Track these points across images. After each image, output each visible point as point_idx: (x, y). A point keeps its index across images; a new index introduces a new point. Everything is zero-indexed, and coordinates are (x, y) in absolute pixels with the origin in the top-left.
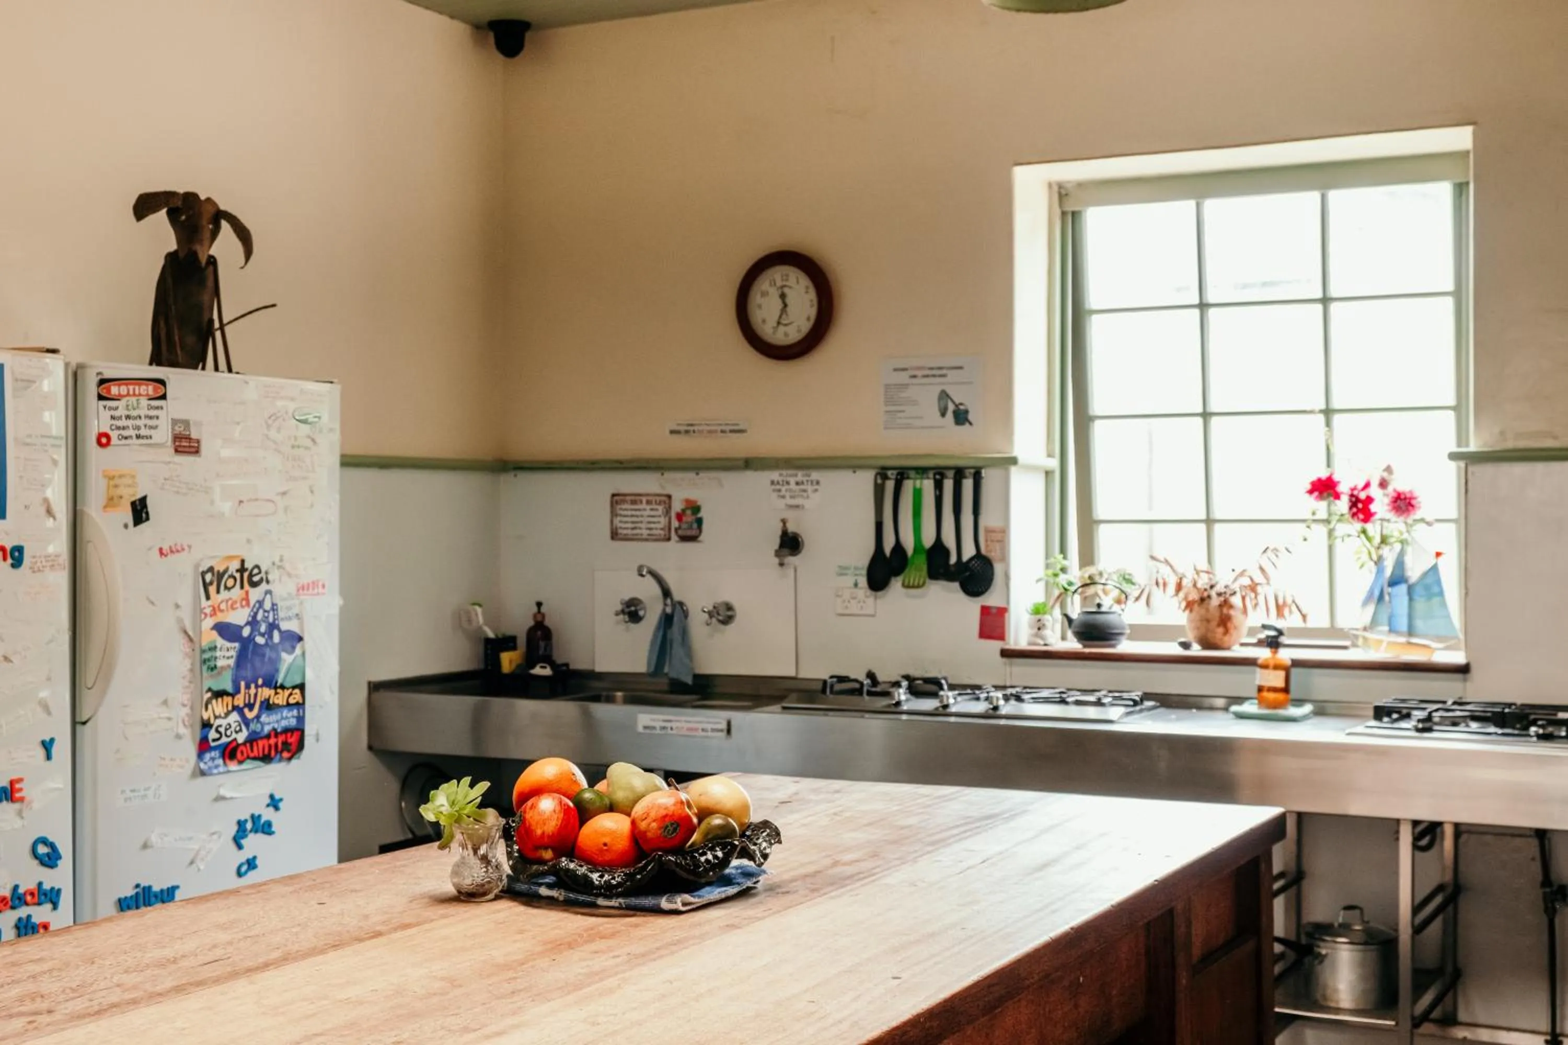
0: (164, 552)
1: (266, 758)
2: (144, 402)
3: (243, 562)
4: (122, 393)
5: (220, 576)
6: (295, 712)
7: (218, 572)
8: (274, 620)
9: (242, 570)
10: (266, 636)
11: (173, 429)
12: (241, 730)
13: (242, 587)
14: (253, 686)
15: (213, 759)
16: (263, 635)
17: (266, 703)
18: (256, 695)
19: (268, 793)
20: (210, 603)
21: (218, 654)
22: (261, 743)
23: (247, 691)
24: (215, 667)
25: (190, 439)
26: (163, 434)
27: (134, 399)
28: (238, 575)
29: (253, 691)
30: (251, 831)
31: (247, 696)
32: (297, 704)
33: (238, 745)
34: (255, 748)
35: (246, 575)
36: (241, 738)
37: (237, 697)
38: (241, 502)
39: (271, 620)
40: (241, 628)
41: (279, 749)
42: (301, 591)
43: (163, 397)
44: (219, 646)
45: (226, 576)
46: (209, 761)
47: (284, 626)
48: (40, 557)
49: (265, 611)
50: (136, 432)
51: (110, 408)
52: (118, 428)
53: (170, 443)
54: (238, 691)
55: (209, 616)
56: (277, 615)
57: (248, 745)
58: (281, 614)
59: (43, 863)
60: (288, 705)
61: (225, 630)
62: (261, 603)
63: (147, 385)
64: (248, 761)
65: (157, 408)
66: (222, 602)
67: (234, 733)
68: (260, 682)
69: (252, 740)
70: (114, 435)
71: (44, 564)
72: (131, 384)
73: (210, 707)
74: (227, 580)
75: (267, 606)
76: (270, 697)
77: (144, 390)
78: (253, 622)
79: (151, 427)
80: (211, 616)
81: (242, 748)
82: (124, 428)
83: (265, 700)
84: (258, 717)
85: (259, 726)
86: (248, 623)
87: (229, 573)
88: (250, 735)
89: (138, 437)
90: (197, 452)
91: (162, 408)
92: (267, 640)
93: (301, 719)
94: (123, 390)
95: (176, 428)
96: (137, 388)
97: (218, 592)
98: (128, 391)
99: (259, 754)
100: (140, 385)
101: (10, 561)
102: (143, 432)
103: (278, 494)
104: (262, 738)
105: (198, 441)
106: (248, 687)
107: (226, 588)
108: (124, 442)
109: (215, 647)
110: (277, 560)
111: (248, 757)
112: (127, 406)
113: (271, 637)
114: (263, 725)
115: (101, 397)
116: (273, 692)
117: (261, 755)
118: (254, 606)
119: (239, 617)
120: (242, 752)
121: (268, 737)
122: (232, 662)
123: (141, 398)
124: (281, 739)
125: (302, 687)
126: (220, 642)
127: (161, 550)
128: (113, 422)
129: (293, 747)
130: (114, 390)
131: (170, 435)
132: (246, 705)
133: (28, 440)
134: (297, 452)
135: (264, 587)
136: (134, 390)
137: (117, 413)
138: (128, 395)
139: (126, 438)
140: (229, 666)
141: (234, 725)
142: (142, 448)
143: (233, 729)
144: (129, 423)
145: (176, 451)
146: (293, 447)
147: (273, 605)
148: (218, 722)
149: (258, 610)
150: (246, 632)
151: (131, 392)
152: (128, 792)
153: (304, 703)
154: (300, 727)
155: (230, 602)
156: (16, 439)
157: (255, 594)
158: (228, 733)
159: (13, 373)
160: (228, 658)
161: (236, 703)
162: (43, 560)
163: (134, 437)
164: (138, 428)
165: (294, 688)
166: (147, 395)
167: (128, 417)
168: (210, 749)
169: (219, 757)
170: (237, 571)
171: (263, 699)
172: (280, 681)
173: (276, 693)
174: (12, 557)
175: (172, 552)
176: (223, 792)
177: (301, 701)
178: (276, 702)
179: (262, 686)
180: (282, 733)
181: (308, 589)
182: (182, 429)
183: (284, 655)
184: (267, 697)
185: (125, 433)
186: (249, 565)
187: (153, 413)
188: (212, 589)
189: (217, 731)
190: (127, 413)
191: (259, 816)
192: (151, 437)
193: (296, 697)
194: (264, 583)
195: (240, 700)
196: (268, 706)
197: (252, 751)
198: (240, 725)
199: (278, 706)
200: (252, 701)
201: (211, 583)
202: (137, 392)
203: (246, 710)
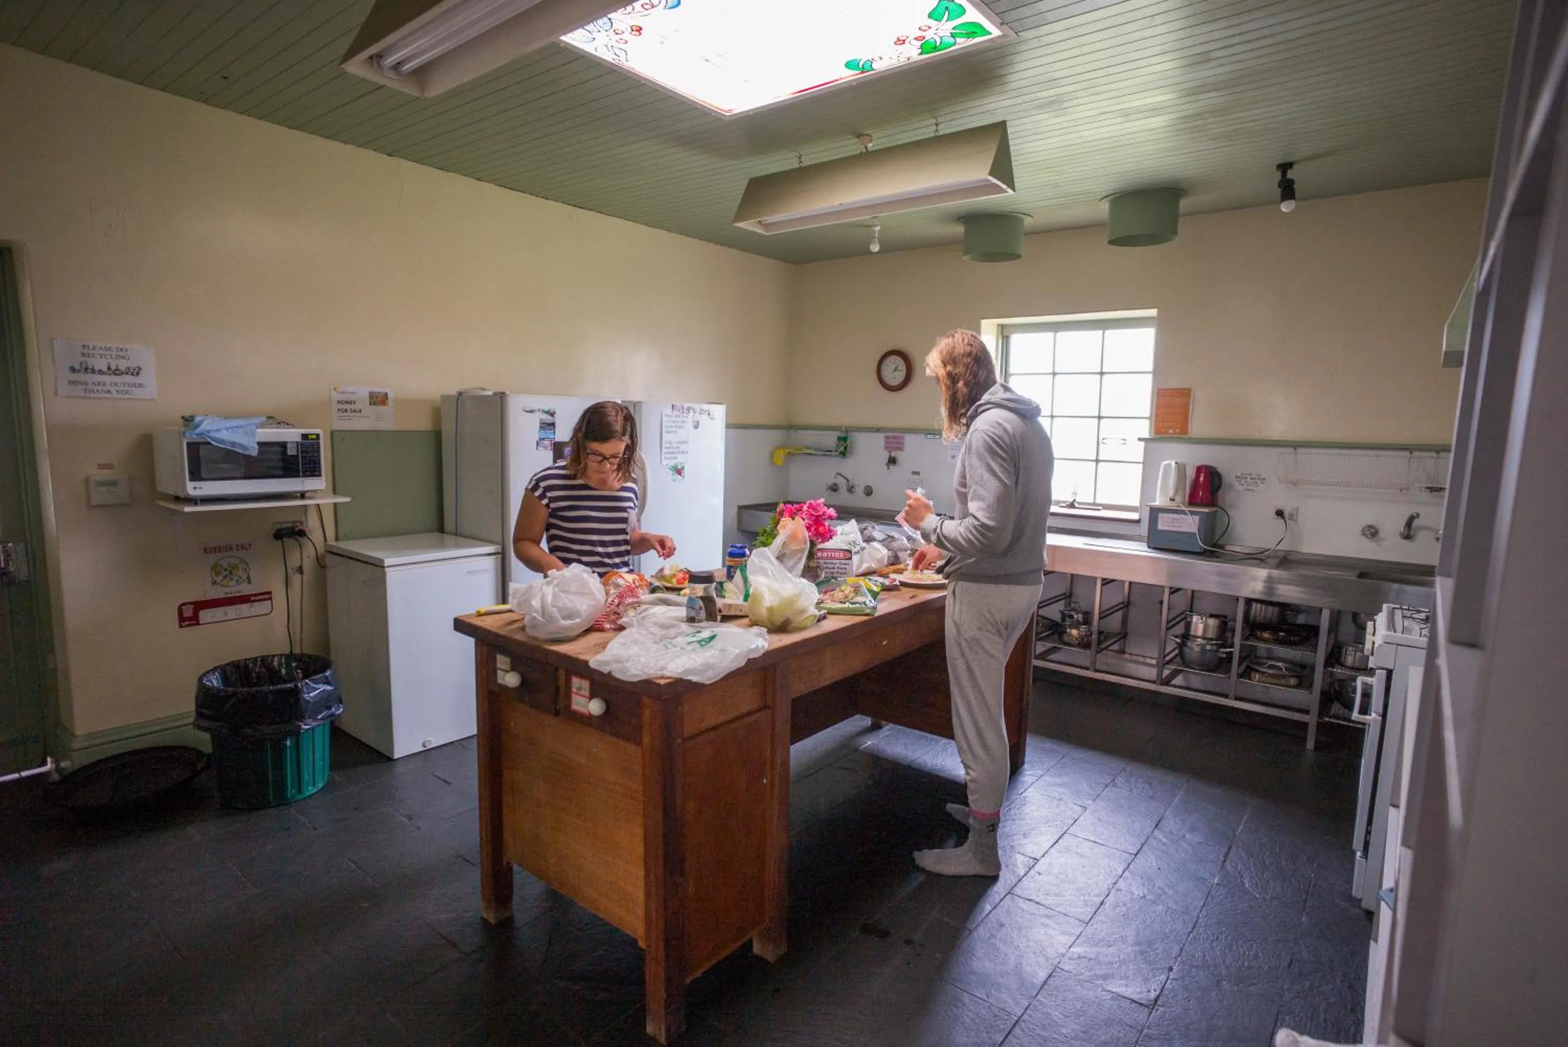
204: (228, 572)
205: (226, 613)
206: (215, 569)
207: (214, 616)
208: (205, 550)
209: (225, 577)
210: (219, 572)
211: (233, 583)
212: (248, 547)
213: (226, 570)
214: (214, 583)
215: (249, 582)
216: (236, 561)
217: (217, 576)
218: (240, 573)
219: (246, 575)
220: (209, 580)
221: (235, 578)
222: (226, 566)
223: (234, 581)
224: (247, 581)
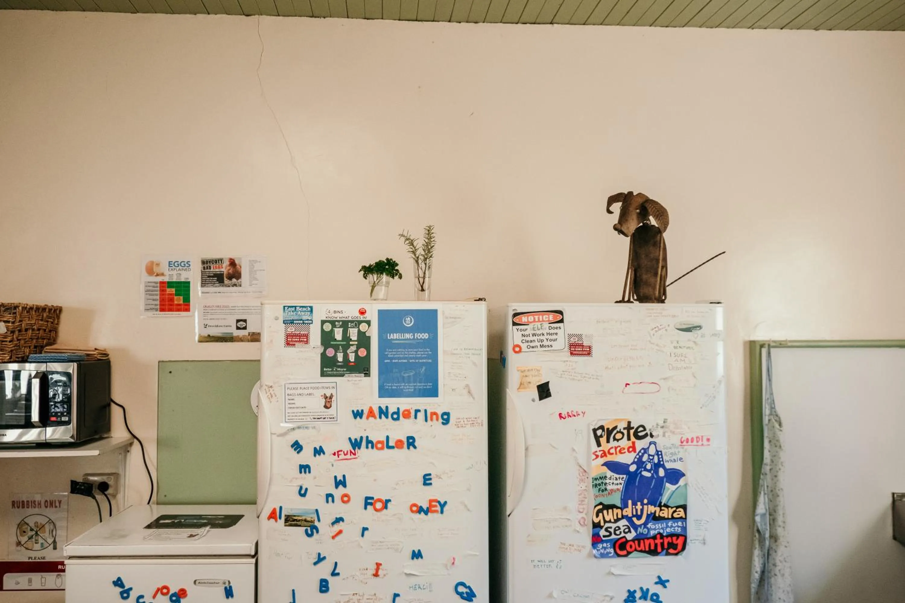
0: (563, 416)
1: (653, 552)
2: (546, 325)
3: (629, 423)
4: (529, 320)
5: (609, 432)
6: (680, 524)
7: (608, 429)
8: (659, 461)
9: (629, 427)
10: (652, 472)
11: (569, 340)
12: (630, 531)
13: (629, 439)
14: (639, 503)
15: (605, 548)
16: (649, 471)
17: (653, 515)
18: (642, 510)
19: (657, 575)
20: (600, 448)
21: (608, 481)
22: (647, 542)
23: (634, 507)
24: (606, 489)
25: (583, 346)
26: (561, 343)
27: (539, 324)
28: (625, 432)
29: (639, 507)
30: (640, 598)
31: (634, 510)
32: (681, 518)
33: (627, 541)
34: (642, 544)
35: (632, 432)
36: (630, 536)
37: (625, 510)
38: (627, 384)
39: (656, 460)
40: (629, 466)
41: (666, 547)
42: (685, 443)
43: (562, 321)
44: (608, 476)
45: (615, 432)
46: (602, 549)
47: (668, 466)
48: (463, 418)
49: (649, 455)
50: (540, 343)
51: (521, 330)
52: (527, 342)
53: (567, 349)
54: (626, 506)
55: (600, 457)
56: (662, 457)
57: (636, 542)
58: (664, 458)
59: (463, 598)
60: (673, 518)
61: (614, 467)
62: (646, 450)
63: (548, 315)
64: (635, 552)
65: (556, 328)
66: (612, 448)
67: (622, 533)
68: (646, 501)
69: (638, 539)
70: (524, 346)
71: (466, 422)
72: (536, 315)
73: (601, 514)
74: (615, 434)
75: (652, 451)
76: (655, 512)
77: (546, 318)
78: (640, 463)
79: (551, 340)
80: (602, 457)
81: (631, 543)
82: (531, 341)
83: (651, 513)
84: (645, 524)
85: (646, 530)
86: (634, 463)
87: (618, 429)
88: (637, 535)
89: (542, 346)
90: (589, 354)
91: (560, 328)
92: (652, 474)
93: (684, 528)
94: (531, 318)
95: (572, 339)
96: (541, 317)
97: (608, 441)
98: (534, 318)
99: (645, 548)
100: (543, 315)
101: (441, 420)
102: (545, 343)
103: (661, 379)
104: (648, 539)
105: (590, 347)
106: (634, 504)
107: (615, 439)
108: (531, 349)
109: (606, 477)
110: (661, 423)
111: (636, 550)
112: (534, 328)
113: (657, 472)
114: (649, 530)
115: (514, 324)
116: (658, 509)
117: (647, 549)
118: (640, 452)
119: (627, 458)
120: (631, 547)
121: (654, 538)
122: (621, 487)
123: (544, 323)
124: (666, 541)
125: (684, 507)
126: (609, 474)
127: (560, 414)
128: (524, 338)
129: (680, 547)
130: (524, 319)
131: (567, 343)
132: (633, 516)
133: (455, 352)
134: (679, 351)
135: (648, 439)
136: (539, 318)
137: (526, 333)
138: (534, 321)
139: (533, 347)
140: (618, 489)
141: (622, 529)
142: (546, 353)
143: (622, 530)
144: (535, 338)
145: (571, 354)
146: (675, 347)
147: (657, 451)
148: (607, 525)
149: (643, 454)
150: (633, 468)
151: (537, 320)
152: (536, 562)
153: (686, 518)
154: (685, 534)
155: (618, 449)
156: (444, 352)
157: (640, 445)
158: (618, 532)
159: (443, 314)
160: (617, 484)
161: (625, 513)
162: (465, 420)
163: (539, 346)
164: (542, 341)
165: (677, 507)
166: (549, 321)
167: (534, 335)
168: (602, 541)
169: (610, 548)
170: (624, 429)
171: (649, 513)
172: (664, 501)
173: (661, 510)
174: (443, 419)
175: (569, 416)
176: (613, 570)
177: (684, 517)
178: (662, 515)
179: (647, 504)
180: (667, 536)
181: (692, 441)
182: (577, 340)
183: (668, 485)
184: (653, 512)
185: (532, 344)
186: (634, 425)
187: (552, 331)
188: (603, 440)
189: (606, 530)
190: (533, 332)
191: (648, 590)
192: (551, 346)
193: (681, 513)
194: (649, 437)
195: (628, 512)
196: (654, 518)
197: (639, 546)
198: (629, 528)
199: (663, 518)
200: (639, 513)
201: (601, 436)
202: (541, 320)
203: (634, 519)
204: (34, 532)
205: (30, 581)
206: (22, 527)
207: (18, 583)
208: (13, 503)
209: (30, 538)
210: (24, 532)
211: (37, 547)
212: (57, 504)
213: (32, 530)
214: (19, 544)
215: (55, 548)
216: (42, 520)
217: (21, 535)
218: (47, 534)
219: (53, 540)
220: (14, 539)
221: (41, 541)
222: (32, 525)
223: (39, 544)
224: (52, 546)
